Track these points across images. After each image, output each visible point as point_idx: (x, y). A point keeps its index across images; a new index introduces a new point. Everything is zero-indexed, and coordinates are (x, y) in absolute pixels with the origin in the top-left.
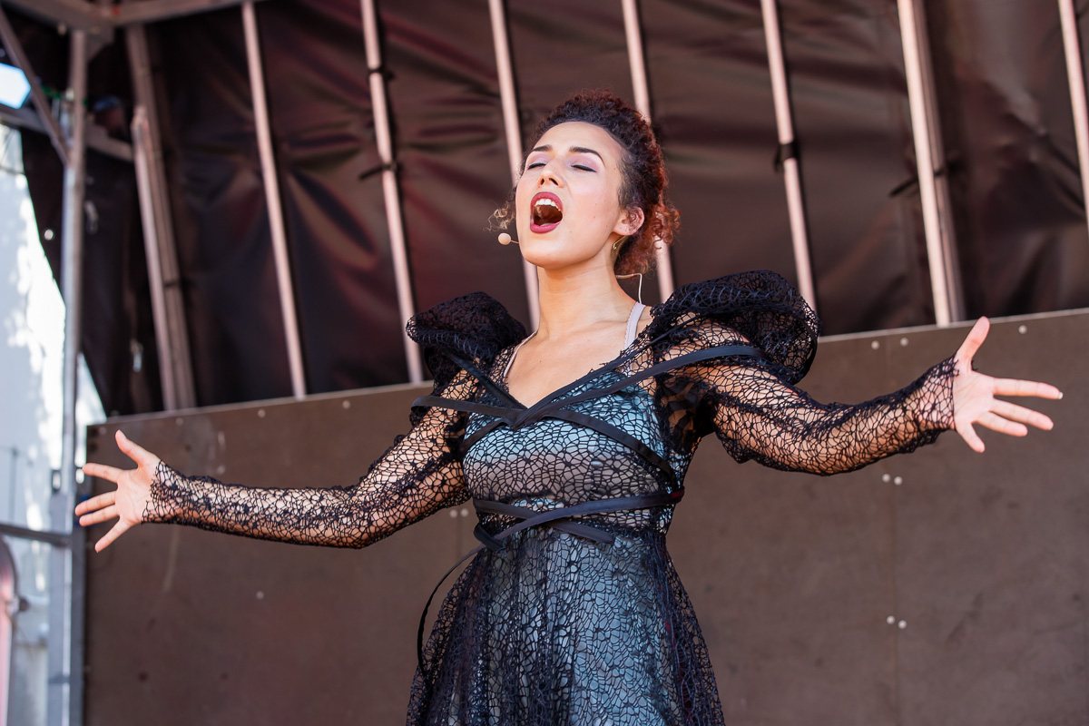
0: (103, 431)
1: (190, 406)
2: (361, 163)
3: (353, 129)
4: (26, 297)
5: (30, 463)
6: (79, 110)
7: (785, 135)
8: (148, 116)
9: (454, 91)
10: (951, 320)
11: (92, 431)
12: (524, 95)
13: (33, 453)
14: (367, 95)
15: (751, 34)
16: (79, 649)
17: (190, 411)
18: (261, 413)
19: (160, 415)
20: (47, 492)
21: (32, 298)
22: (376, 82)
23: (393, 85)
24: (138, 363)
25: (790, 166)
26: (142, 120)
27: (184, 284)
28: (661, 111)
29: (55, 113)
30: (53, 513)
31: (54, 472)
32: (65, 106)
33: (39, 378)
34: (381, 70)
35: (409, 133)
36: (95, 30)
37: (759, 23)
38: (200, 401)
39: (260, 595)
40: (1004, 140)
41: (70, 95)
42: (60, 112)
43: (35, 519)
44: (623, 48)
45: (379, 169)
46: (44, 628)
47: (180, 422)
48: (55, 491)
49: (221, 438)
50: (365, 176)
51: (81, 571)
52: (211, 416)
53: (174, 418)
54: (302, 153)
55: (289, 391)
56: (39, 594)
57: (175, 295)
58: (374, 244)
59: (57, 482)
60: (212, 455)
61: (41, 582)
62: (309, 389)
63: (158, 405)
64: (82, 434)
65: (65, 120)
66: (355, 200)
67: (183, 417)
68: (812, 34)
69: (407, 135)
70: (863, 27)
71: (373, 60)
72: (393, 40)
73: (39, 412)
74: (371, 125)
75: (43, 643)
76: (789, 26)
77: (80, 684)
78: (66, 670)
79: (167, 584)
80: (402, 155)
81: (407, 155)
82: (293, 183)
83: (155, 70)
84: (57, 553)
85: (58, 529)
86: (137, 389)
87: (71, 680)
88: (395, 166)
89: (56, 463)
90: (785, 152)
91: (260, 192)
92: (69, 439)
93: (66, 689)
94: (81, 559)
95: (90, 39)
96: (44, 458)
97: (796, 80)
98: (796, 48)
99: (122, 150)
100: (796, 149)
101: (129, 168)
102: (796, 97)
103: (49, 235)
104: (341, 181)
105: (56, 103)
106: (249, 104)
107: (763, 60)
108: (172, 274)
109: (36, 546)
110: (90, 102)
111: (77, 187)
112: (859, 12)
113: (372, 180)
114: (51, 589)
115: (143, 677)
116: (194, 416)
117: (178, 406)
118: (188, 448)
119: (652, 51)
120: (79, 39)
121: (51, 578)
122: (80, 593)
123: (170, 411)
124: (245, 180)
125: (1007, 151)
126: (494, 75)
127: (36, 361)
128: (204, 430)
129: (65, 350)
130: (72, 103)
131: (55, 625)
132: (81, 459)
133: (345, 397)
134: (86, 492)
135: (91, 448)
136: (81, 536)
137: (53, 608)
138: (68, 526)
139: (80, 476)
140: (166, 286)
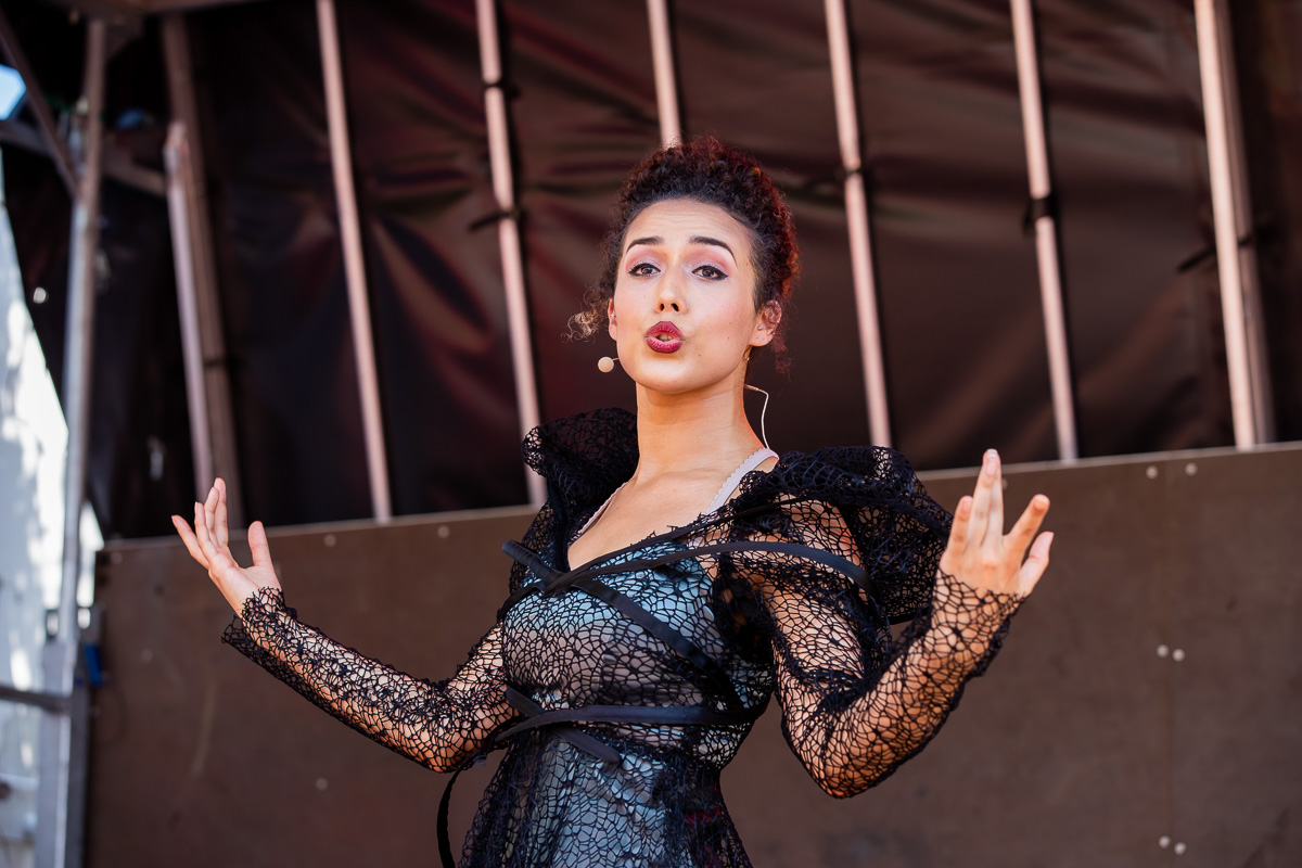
0: (116, 558)
2: (472, 208)
3: (463, 162)
5: (19, 598)
6: (95, 127)
7: (1039, 185)
8: (188, 136)
9: (598, 115)
10: (1256, 440)
11: (102, 558)
13: (21, 582)
14: (481, 117)
15: (996, 49)
16: (77, 850)
18: (330, 541)
20: (40, 638)
22: (494, 102)
23: (518, 106)
24: (157, 464)
25: (1045, 229)
26: (177, 142)
27: (230, 363)
28: (874, 148)
29: (62, 130)
30: (46, 666)
31: (51, 612)
32: (76, 122)
33: (33, 483)
34: (505, 85)
35: (536, 170)
36: (119, 21)
37: (1008, 35)
39: (322, 784)
41: (83, 106)
42: (69, 130)
43: (23, 676)
44: (825, 64)
45: (494, 218)
46: (31, 819)
48: (51, 638)
50: (477, 226)
51: (82, 744)
54: (393, 193)
55: (367, 511)
56: (21, 769)
57: (218, 377)
58: (485, 318)
59: (53, 625)
61: (28, 755)
62: (396, 509)
64: (88, 560)
65: (76, 139)
66: (464, 256)
68: (1079, 52)
70: (1148, 44)
71: (491, 69)
72: (520, 45)
73: (31, 528)
74: (485, 157)
75: (29, 839)
76: (1051, 40)
79: (198, 766)
80: (527, 199)
81: (533, 200)
82: (380, 234)
83: (199, 76)
84: (50, 720)
85: (53, 688)
88: (517, 214)
89: (51, 599)
90: (1038, 209)
91: (335, 244)
92: (71, 565)
94: (83, 729)
95: (111, 32)
96: (37, 591)
97: (1057, 114)
98: (1059, 71)
99: (152, 182)
100: (1053, 206)
101: (161, 205)
102: (1055, 136)
103: (41, 296)
104: (448, 232)
105: (64, 117)
106: (323, 124)
107: (1011, 84)
108: (215, 350)
109: (23, 710)
110: (110, 117)
111: (90, 229)
112: (1143, 23)
113: (486, 232)
114: (42, 768)
119: (866, 67)
120: (97, 31)
121: (42, 752)
122: (80, 774)
124: (315, 226)
126: (651, 95)
127: (29, 460)
129: (68, 447)
130: (85, 118)
131: (45, 816)
132: (86, 594)
133: (442, 522)
134: (92, 639)
135: (101, 582)
136: (83, 697)
137: (43, 794)
138: (66, 685)
139: (85, 619)
140: (207, 364)
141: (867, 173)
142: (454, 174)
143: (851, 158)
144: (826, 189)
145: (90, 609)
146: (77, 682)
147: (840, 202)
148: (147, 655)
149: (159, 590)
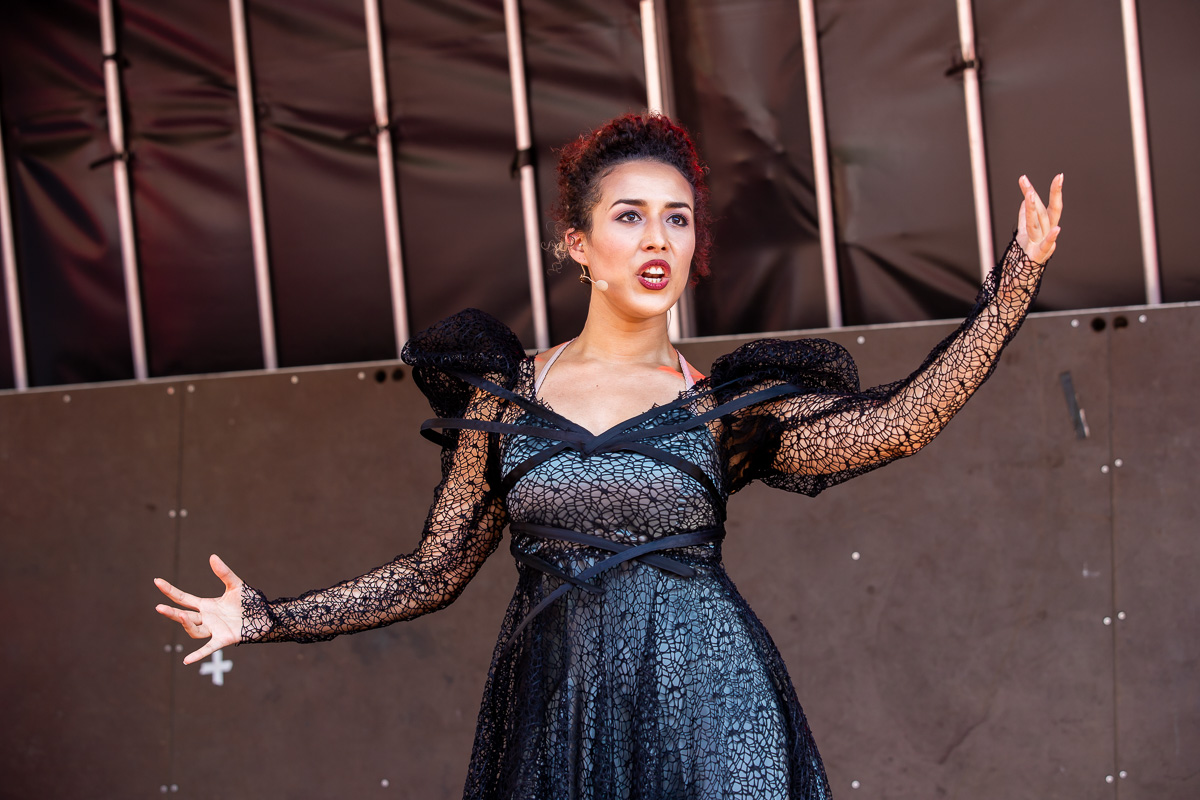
2: (93, 152)
3: (86, 116)
7: (523, 141)
9: (190, 82)
10: (681, 335)
12: (261, 89)
14: (101, 82)
15: (491, 37)
22: (110, 69)
23: (128, 73)
25: (527, 173)
28: (399, 112)
34: (116, 57)
35: (142, 123)
37: (502, 27)
40: (741, 156)
44: (364, 46)
45: (110, 159)
50: (95, 165)
54: (31, 139)
55: (11, 383)
58: (101, 234)
62: (32, 382)
66: (85, 188)
68: (554, 41)
69: (139, 126)
70: (606, 35)
71: (109, 46)
72: (130, 27)
74: (104, 112)
76: (532, 31)
80: (135, 145)
81: (138, 145)
82: (22, 169)
88: (126, 156)
90: (522, 158)
97: (536, 86)
98: (539, 55)
100: (533, 156)
102: (536, 103)
104: (72, 169)
107: (504, 65)
112: (601, 20)
113: (104, 169)
119: (393, 50)
125: (743, 166)
126: (232, 68)
133: (66, 391)
141: (393, 129)
142: (82, 125)
143: (382, 118)
144: (363, 141)
147: (374, 151)
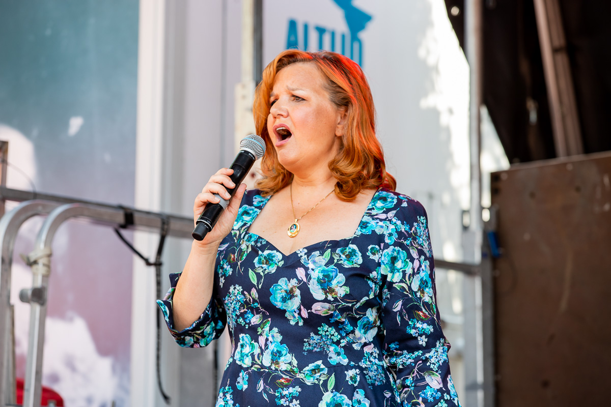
0: (504, 177)
1: (578, 154)
4: (436, 69)
5: (444, 206)
11: (495, 177)
13: (446, 198)
17: (578, 157)
19: (553, 162)
20: (458, 229)
21: (441, 68)
24: (533, 117)
27: (570, 49)
30: (464, 247)
31: (464, 212)
33: (448, 132)
38: (587, 149)
43: (450, 253)
46: (460, 343)
47: (570, 167)
48: (465, 228)
49: (606, 180)
51: (489, 295)
52: (597, 161)
53: (565, 164)
56: (452, 313)
57: (562, 59)
59: (467, 220)
60: (599, 194)
61: (457, 306)
63: (550, 152)
64: (486, 180)
67: (573, 163)
75: (460, 355)
77: (491, 390)
78: (480, 378)
79: (564, 305)
84: (468, 280)
85: (469, 260)
86: (533, 140)
87: (484, 387)
89: (465, 205)
92: (476, 184)
93: (480, 395)
94: (488, 285)
96: (455, 201)
103: (455, 11)
108: (560, 41)
114: (465, 311)
115: (545, 384)
116: (581, 162)
117: (568, 154)
118: (578, 189)
121: (465, 302)
122: (489, 313)
123: (562, 159)
127: (444, 118)
128: (591, 174)
129: (470, 109)
131: (469, 340)
132: (487, 201)
134: (492, 228)
135: (495, 191)
136: (488, 265)
137: (467, 327)
138: (477, 257)
139: (486, 215)
140: (555, 51)
145: (490, 209)
146: (484, 255)
148: (527, 237)
149: (532, 195)
